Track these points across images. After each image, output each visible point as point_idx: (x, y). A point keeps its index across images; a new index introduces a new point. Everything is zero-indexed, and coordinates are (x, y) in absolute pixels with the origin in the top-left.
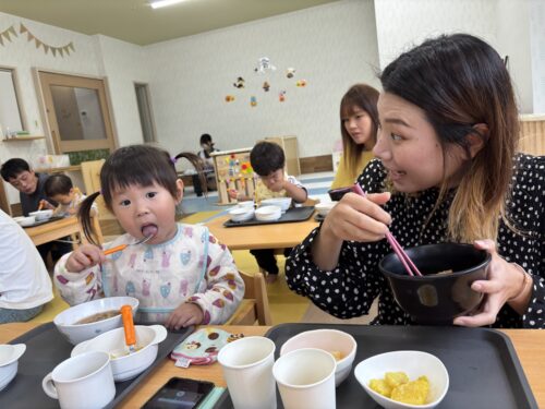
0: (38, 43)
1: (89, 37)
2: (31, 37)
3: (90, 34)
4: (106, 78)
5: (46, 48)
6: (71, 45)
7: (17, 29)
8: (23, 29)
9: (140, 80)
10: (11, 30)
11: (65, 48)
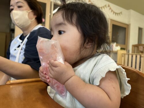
0: (112, 11)
1: (127, 11)
2: (110, 9)
4: (130, 24)
8: (109, 6)
10: (106, 6)
11: (120, 13)
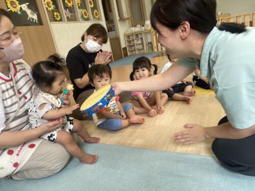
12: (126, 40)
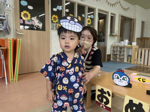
0: (122, 7)
1: (133, 6)
2: (121, 5)
3: (133, 5)
4: (136, 19)
5: (123, 8)
6: (129, 8)
7: (118, 2)
8: (120, 2)
9: (144, 20)
10: (117, 2)
11: (127, 9)
12: (112, 49)
